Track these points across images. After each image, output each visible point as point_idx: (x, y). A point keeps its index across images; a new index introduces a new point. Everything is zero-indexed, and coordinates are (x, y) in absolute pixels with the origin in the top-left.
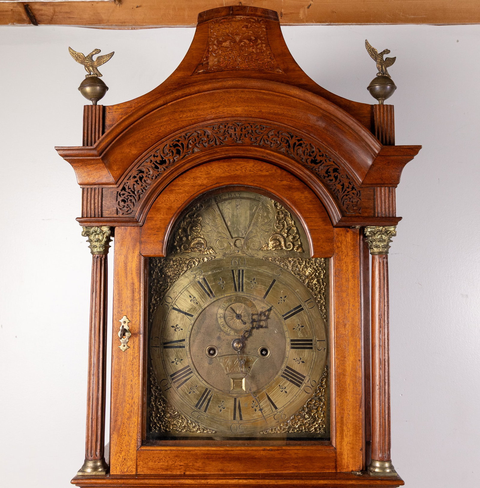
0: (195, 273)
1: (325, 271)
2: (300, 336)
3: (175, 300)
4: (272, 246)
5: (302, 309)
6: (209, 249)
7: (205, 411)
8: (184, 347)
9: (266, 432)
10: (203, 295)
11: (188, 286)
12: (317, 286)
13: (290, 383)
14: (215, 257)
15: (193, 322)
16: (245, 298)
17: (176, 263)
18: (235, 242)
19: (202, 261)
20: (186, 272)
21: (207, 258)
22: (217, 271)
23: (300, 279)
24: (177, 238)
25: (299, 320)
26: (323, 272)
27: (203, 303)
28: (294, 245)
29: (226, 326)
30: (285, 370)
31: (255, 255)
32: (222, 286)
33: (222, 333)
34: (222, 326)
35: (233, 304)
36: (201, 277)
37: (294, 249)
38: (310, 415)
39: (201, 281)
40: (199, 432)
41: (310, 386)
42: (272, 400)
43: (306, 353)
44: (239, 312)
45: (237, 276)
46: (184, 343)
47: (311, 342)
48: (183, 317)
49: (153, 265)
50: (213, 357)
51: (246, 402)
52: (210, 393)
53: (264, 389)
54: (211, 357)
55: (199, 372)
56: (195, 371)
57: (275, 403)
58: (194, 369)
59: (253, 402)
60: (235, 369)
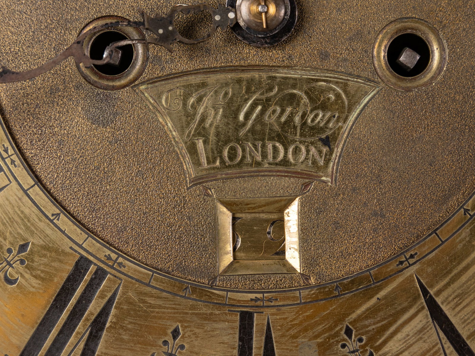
50: (117, 83)
51: (310, 333)
52: (99, 284)
53: (411, 261)
54: (105, 83)
55: (38, 168)
56: (13, 162)
57: (469, 337)
58: (11, 151)
59: (350, 337)
60: (244, 150)
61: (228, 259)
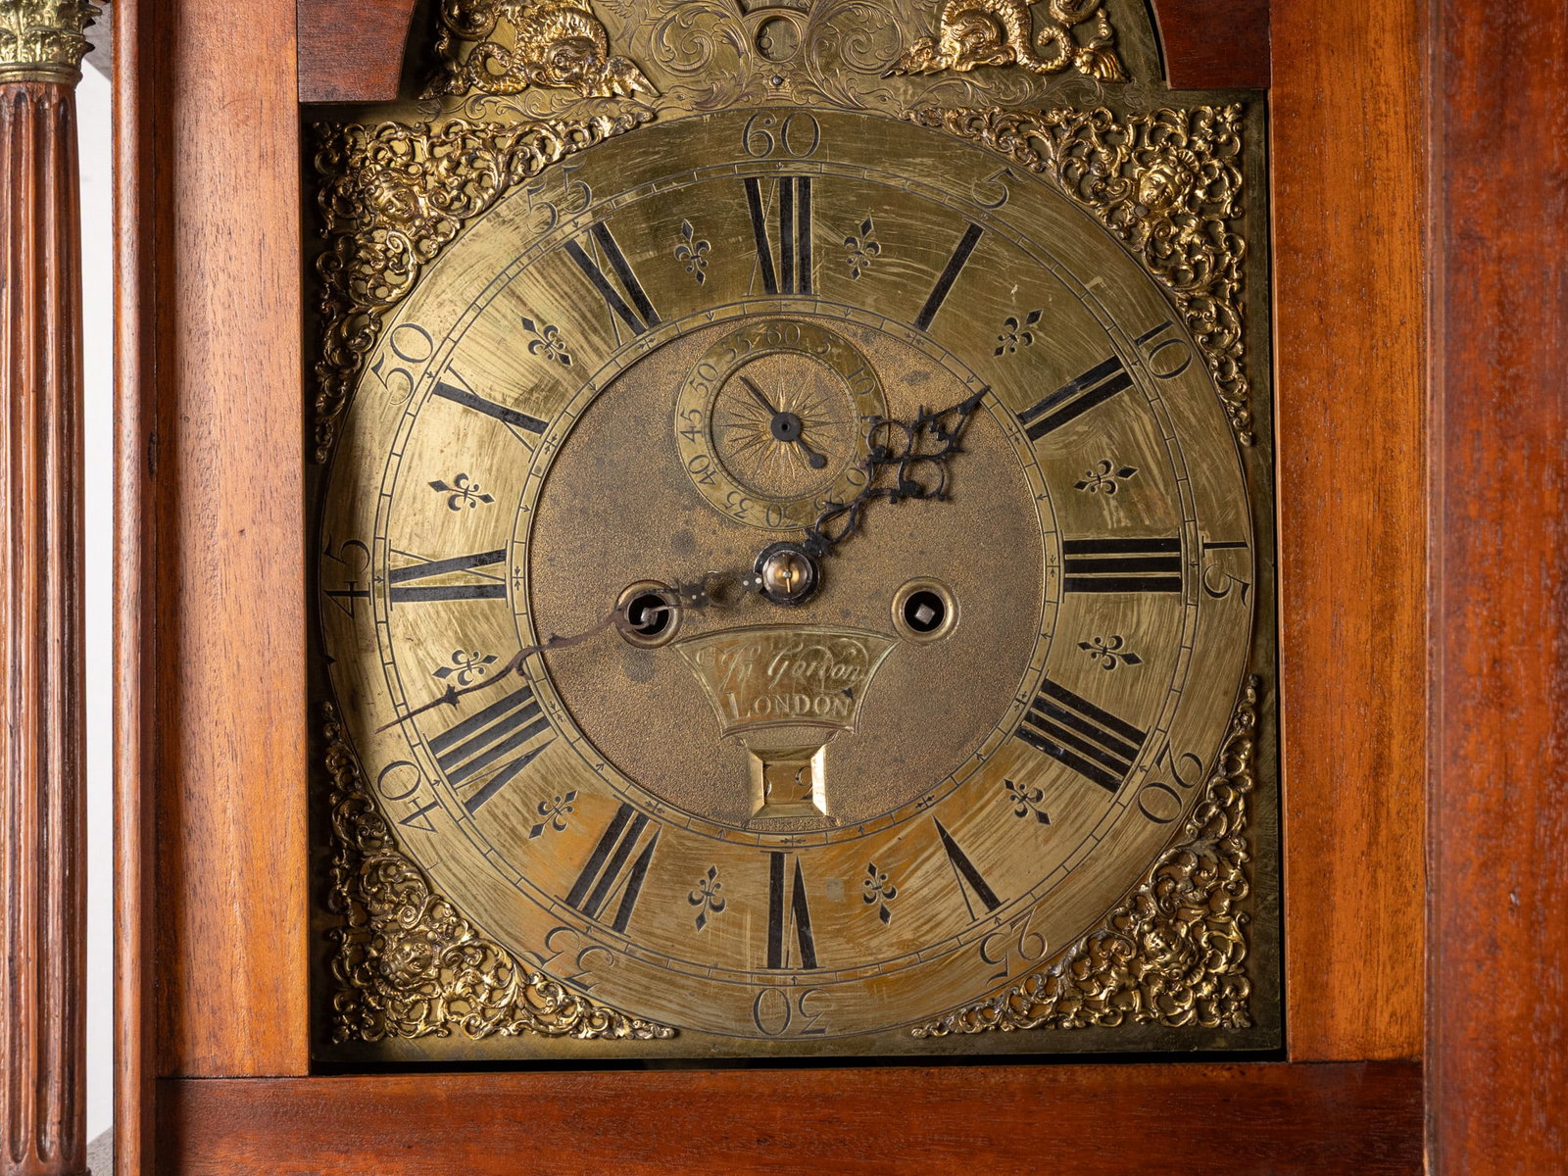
0: (548, 197)
1: (1240, 179)
2: (1114, 521)
3: (449, 344)
4: (957, 46)
5: (1124, 381)
6: (620, 70)
7: (619, 924)
8: (498, 591)
9: (941, 1029)
10: (595, 317)
11: (514, 269)
12: (1199, 257)
13: (1063, 771)
14: (655, 117)
15: (544, 459)
16: (819, 328)
17: (447, 149)
18: (760, 35)
19: (587, 133)
20: (500, 194)
21: (610, 118)
22: (666, 189)
23: (1110, 220)
24: (450, 15)
25: (1105, 440)
26: (1232, 182)
27: (595, 358)
28: (1075, 42)
29: (720, 477)
30: (1039, 703)
31: (870, 98)
32: (695, 266)
33: (700, 515)
34: (701, 476)
35: (757, 363)
36: (581, 220)
37: (1078, 63)
38: (1170, 936)
39: (581, 240)
40: (587, 1032)
41: (1170, 781)
42: (971, 859)
43: (1146, 612)
44: (789, 403)
45: (772, 213)
46: (499, 570)
47: (1174, 554)
48: (493, 434)
49: (326, 161)
50: (655, 642)
51: (836, 871)
52: (640, 829)
53: (929, 803)
54: (644, 642)
55: (582, 722)
56: (559, 717)
57: (984, 874)
58: (557, 707)
59: (874, 874)
60: (773, 703)
61: (759, 804)
